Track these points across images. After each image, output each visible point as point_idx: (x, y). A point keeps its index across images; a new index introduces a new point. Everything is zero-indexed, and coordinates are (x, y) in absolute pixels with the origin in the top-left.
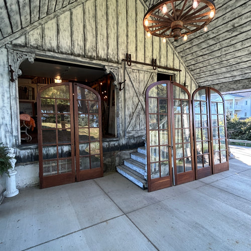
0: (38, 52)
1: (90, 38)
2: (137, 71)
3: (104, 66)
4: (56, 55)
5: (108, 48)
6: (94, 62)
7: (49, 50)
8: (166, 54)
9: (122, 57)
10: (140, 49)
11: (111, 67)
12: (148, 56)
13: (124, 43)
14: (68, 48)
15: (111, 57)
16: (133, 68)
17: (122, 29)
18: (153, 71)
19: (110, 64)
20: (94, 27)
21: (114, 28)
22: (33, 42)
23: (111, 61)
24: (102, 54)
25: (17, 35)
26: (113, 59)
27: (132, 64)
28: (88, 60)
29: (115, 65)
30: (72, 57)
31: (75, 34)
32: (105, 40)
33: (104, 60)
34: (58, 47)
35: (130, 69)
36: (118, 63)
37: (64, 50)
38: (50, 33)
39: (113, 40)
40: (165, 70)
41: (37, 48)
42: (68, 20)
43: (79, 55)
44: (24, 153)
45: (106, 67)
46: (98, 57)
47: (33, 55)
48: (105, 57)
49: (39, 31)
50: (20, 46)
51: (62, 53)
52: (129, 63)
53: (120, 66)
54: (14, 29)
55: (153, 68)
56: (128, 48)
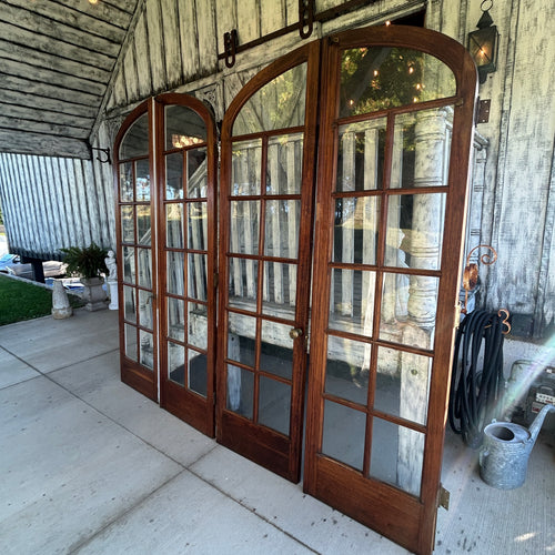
0: (122, 111)
1: (170, 42)
3: (193, 93)
7: (131, 102)
11: (205, 90)
13: (227, 5)
14: (147, 85)
15: (204, 63)
16: (239, 69)
18: (302, 44)
19: (201, 83)
20: (173, 13)
22: (118, 100)
23: (205, 74)
24: (189, 67)
25: (106, 97)
26: (208, 67)
27: (238, 57)
29: (209, 81)
31: (152, 49)
32: (191, 30)
33: (195, 78)
34: (138, 91)
35: (232, 77)
36: (217, 70)
37: (143, 93)
38: (129, 71)
39: (204, 15)
41: (122, 105)
42: (143, 29)
45: (198, 94)
46: (183, 77)
47: (120, 119)
48: (194, 71)
49: (120, 77)
50: (112, 110)
51: (141, 98)
52: (230, 61)
53: (219, 76)
54: (96, 92)
55: (301, 33)
56: (235, 15)
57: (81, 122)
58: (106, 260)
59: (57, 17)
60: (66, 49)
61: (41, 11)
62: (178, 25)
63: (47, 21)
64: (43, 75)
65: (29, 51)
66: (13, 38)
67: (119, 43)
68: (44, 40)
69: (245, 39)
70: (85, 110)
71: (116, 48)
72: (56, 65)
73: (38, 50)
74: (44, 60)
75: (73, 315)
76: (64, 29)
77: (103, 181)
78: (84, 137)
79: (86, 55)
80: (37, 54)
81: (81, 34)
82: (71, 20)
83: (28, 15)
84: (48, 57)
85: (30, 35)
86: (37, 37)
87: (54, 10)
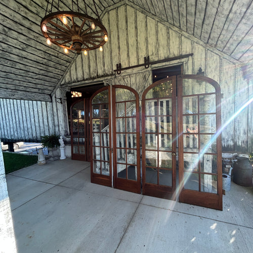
0: (69, 85)
1: (92, 64)
2: (128, 76)
3: (102, 81)
4: (76, 84)
5: (104, 66)
6: (95, 80)
7: (73, 82)
8: (166, 43)
9: (115, 68)
10: (132, 54)
11: (107, 80)
12: (142, 56)
13: (116, 55)
14: (81, 77)
15: (107, 72)
16: (123, 75)
17: (114, 44)
18: (145, 70)
19: (106, 78)
20: (94, 55)
21: (107, 47)
22: (67, 81)
23: (107, 75)
24: (100, 72)
25: (61, 80)
26: (109, 73)
27: (122, 72)
28: (91, 81)
29: (109, 78)
30: (83, 82)
31: (84, 66)
32: (102, 61)
33: (102, 76)
34: (77, 78)
35: (120, 77)
36: (112, 75)
37: (79, 79)
38: (73, 72)
39: (107, 57)
40: (164, 64)
41: (69, 83)
42: (80, 59)
43: (87, 79)
44: (68, 139)
45: (104, 82)
46: (97, 75)
47: (68, 88)
48: (103, 74)
49: (68, 73)
50: (63, 84)
51: (79, 81)
52: (119, 72)
53: (113, 76)
54: (58, 78)
55: (145, 67)
56: (119, 59)
57: (50, 88)
58: (59, 140)
59: (52, 54)
60: (52, 64)
61: (47, 52)
62: (96, 59)
63: (48, 55)
64: (42, 72)
65: (39, 64)
66: (35, 60)
67: (70, 62)
68: (46, 60)
69: (124, 66)
70: (52, 84)
71: (68, 64)
72: (47, 69)
73: (42, 64)
74: (43, 67)
75: (46, 163)
76: (53, 57)
77: (57, 110)
78: (49, 93)
79: (58, 66)
80: (42, 65)
81: (58, 59)
82: (56, 55)
83: (43, 52)
84: (45, 66)
85: (41, 59)
86: (44, 60)
87: (52, 51)
